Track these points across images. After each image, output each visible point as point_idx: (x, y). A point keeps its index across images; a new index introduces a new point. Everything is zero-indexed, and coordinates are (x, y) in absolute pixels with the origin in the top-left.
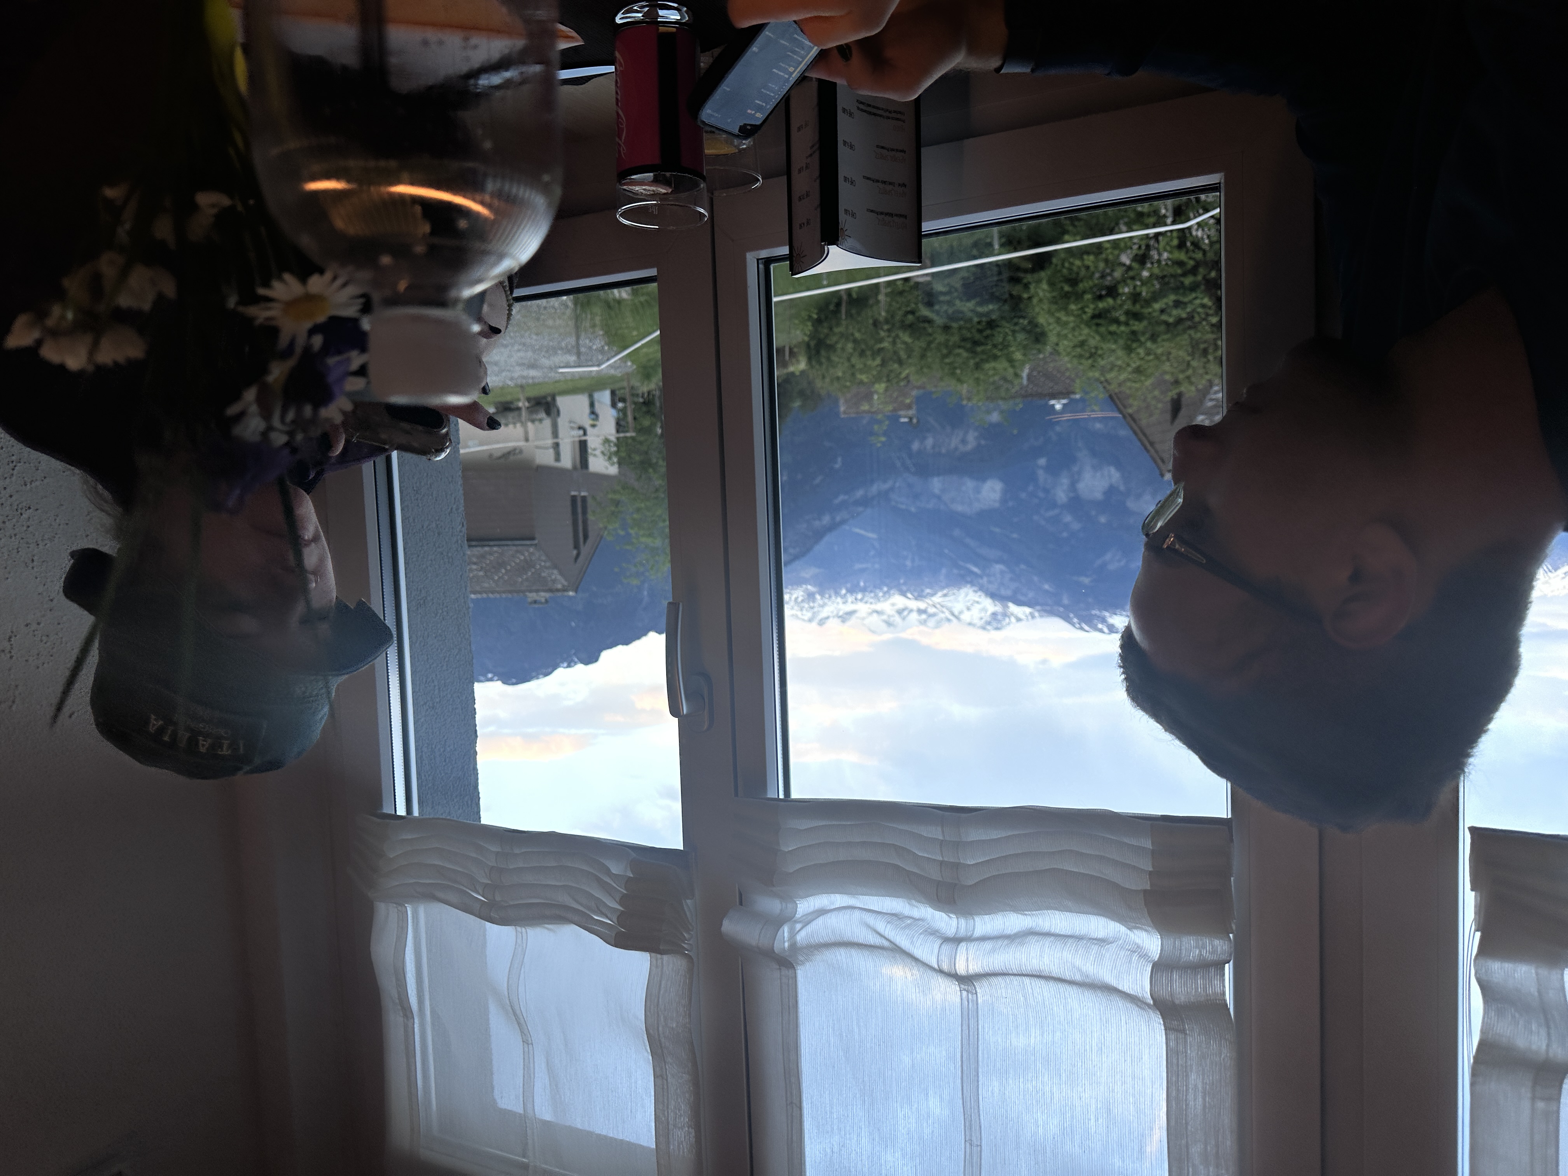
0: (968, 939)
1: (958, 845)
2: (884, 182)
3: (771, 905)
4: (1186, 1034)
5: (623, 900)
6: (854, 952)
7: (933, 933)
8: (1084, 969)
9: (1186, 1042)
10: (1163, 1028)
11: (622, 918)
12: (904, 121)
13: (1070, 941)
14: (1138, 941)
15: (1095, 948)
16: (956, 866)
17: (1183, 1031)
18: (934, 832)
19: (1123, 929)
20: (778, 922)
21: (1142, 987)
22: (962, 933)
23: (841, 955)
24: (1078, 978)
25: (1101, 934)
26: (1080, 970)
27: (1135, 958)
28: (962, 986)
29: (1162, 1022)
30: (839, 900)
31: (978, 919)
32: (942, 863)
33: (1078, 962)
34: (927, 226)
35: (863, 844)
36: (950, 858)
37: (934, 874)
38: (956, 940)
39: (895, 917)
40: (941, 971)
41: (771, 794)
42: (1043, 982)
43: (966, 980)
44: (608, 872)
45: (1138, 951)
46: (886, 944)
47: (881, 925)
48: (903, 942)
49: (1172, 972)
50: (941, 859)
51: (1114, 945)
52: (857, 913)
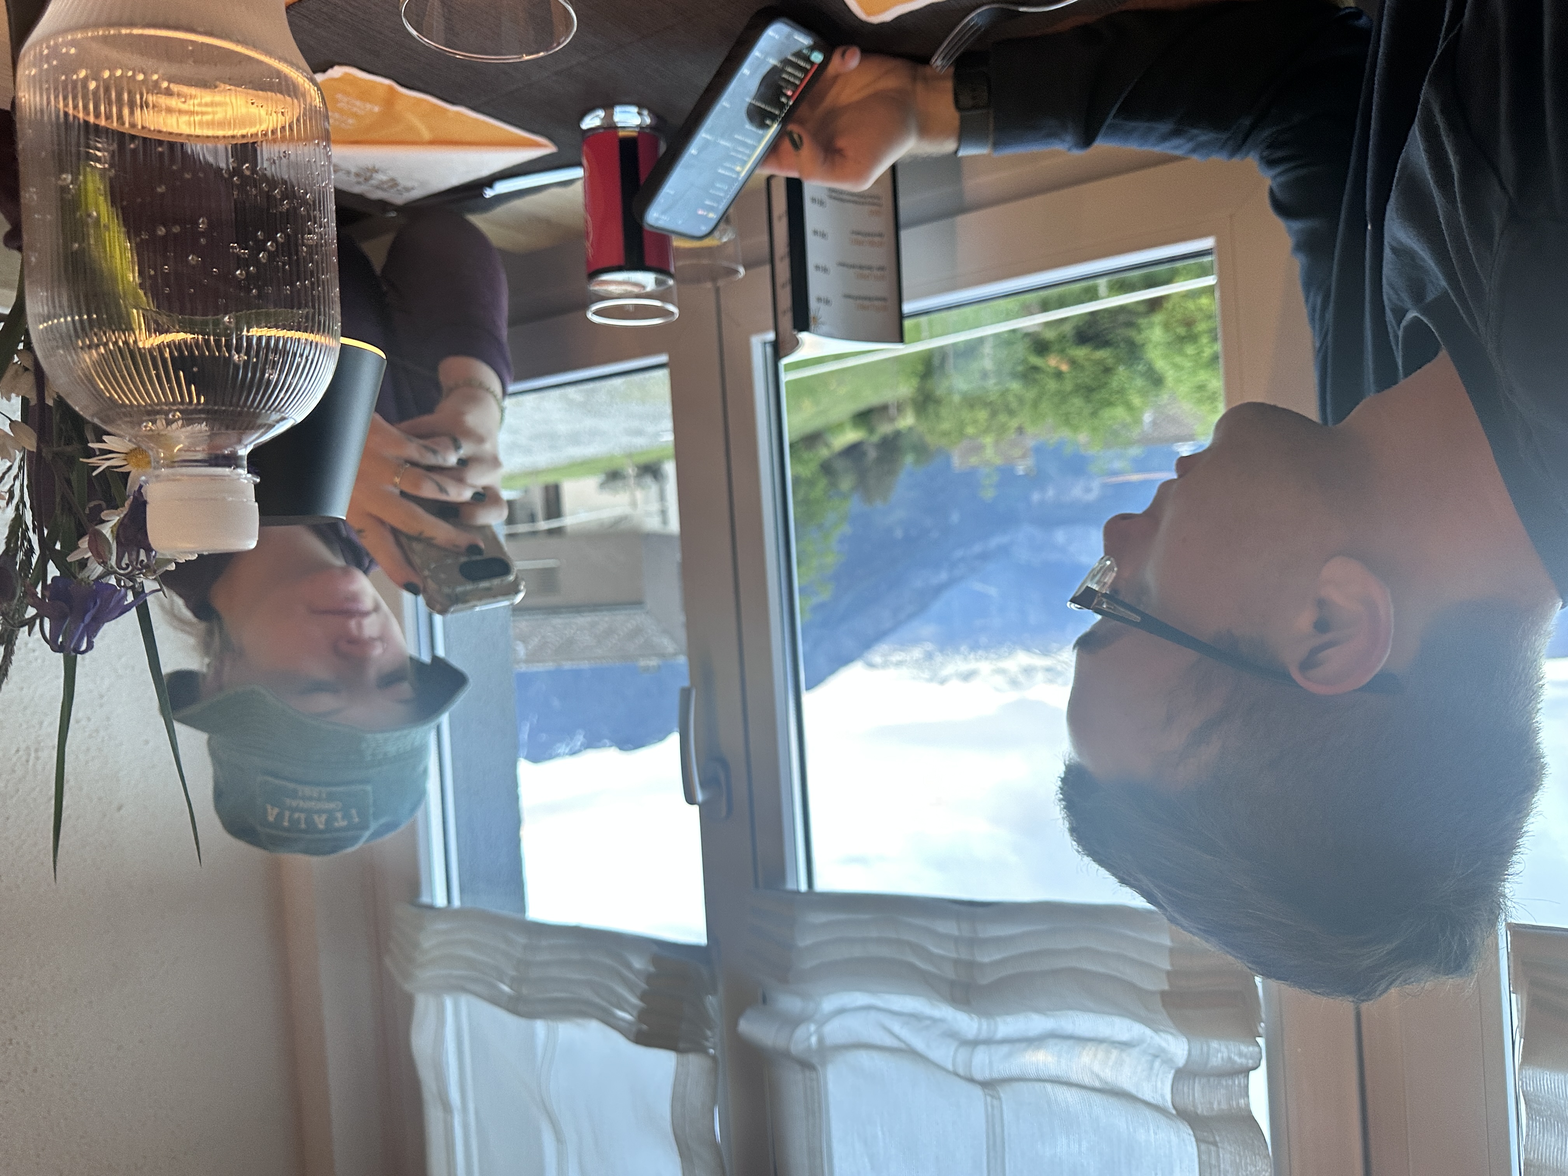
0: (988, 1042)
1: (973, 942)
2: (861, 267)
3: (789, 1003)
4: (1217, 1146)
5: (643, 997)
6: (875, 1054)
7: (952, 1035)
8: (1102, 1074)
9: (1218, 1156)
10: (1193, 1139)
11: (642, 1016)
12: (880, 205)
13: (1090, 1044)
14: (1164, 1044)
15: (1115, 1053)
16: (971, 965)
17: (1215, 1144)
18: (947, 927)
19: (1148, 1032)
20: (794, 1022)
21: (1163, 1096)
22: (984, 1034)
23: (864, 1058)
24: (1097, 1084)
25: (1125, 1037)
26: (1098, 1076)
27: (1157, 1064)
28: (986, 1091)
29: (1191, 1133)
30: (860, 999)
31: (999, 1019)
32: (956, 962)
33: (1096, 1068)
34: (907, 308)
35: (879, 941)
36: (964, 955)
37: (950, 973)
38: (974, 1043)
39: (914, 1017)
40: (957, 1075)
41: (790, 886)
42: (1065, 1088)
43: (989, 1085)
44: (629, 967)
45: (1159, 1055)
46: (903, 1046)
47: (897, 1027)
48: (918, 1043)
49: (1194, 1079)
50: (954, 955)
51: (1137, 1049)
52: (873, 1015)
